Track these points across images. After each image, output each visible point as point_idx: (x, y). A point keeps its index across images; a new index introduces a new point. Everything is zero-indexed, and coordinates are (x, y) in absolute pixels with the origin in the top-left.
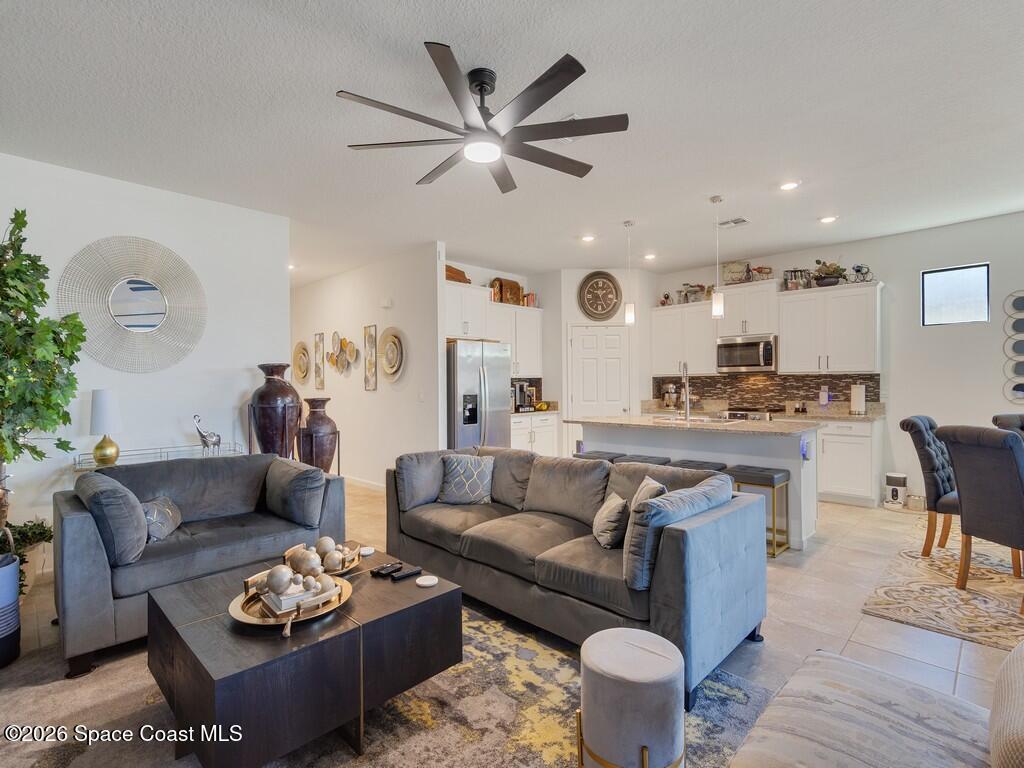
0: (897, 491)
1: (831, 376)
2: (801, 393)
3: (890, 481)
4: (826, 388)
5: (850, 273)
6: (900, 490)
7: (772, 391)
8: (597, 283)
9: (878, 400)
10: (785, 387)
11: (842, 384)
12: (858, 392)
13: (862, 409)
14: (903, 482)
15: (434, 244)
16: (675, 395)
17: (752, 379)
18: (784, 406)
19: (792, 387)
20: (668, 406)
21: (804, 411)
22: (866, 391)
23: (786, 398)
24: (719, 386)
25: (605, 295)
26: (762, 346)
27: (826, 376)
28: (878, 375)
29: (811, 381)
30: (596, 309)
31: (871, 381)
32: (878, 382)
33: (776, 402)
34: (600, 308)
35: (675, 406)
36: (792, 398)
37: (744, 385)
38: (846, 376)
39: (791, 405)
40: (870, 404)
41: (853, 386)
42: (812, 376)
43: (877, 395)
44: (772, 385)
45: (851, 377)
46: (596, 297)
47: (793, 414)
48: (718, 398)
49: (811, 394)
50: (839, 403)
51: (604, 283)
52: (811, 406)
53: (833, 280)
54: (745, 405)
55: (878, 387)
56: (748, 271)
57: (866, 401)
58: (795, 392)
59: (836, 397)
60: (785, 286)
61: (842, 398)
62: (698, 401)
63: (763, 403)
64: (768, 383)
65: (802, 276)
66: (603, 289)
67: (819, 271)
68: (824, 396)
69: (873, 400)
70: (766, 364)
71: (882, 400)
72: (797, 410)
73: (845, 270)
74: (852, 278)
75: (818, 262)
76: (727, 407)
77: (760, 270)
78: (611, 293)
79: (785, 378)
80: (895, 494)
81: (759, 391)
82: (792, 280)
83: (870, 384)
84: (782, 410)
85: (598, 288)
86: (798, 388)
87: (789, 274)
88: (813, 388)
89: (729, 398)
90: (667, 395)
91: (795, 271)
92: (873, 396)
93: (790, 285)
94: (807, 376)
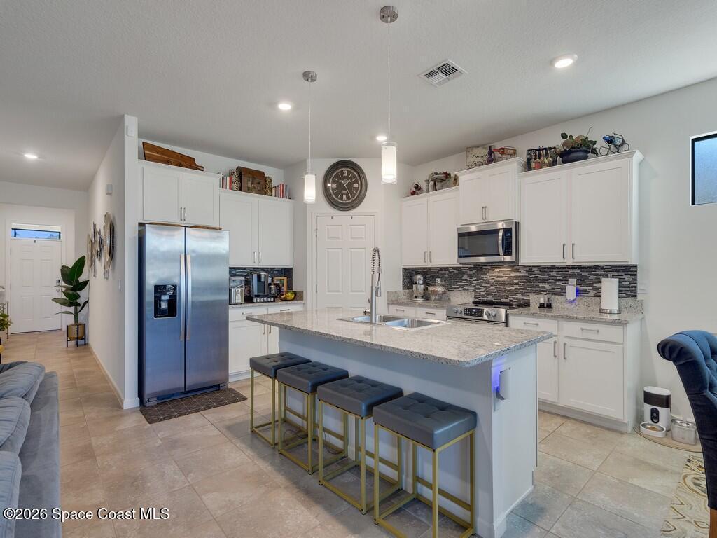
0: (657, 412)
1: (580, 267)
2: (547, 286)
3: (649, 398)
4: (573, 281)
5: (601, 145)
6: (663, 411)
7: (517, 284)
8: (342, 172)
9: (635, 296)
10: (529, 280)
11: (592, 277)
12: (610, 287)
13: (615, 307)
14: (665, 402)
15: (120, 119)
16: (422, 286)
17: (497, 270)
18: (529, 301)
19: (536, 279)
20: (416, 297)
21: (549, 306)
22: (620, 285)
23: (530, 293)
24: (465, 277)
25: (350, 185)
26: (501, 234)
27: (573, 267)
28: (635, 266)
29: (558, 273)
30: (341, 198)
31: (627, 274)
32: (634, 274)
33: (520, 296)
34: (345, 197)
35: (422, 297)
36: (537, 292)
37: (489, 277)
38: (597, 267)
39: (536, 300)
40: (624, 301)
41: (603, 279)
42: (558, 268)
43: (634, 290)
44: (516, 277)
45: (603, 268)
46: (340, 186)
47: (538, 310)
48: (465, 290)
49: (557, 288)
50: (589, 299)
51: (349, 172)
52: (557, 301)
53: (581, 154)
54: (490, 298)
55: (635, 281)
56: (491, 153)
57: (620, 297)
58: (541, 285)
59: (585, 291)
60: (528, 166)
61: (592, 293)
62: (444, 293)
63: (507, 297)
64: (513, 275)
65: (547, 153)
66: (347, 178)
67: (564, 144)
68: (571, 291)
69: (628, 297)
70: (505, 254)
71: (639, 297)
72: (542, 306)
73: (595, 143)
74: (604, 151)
75: (564, 136)
76: (472, 299)
77: (502, 151)
78: (356, 182)
79: (530, 269)
80: (655, 416)
81: (503, 283)
82: (536, 159)
83: (625, 277)
84: (527, 304)
85: (343, 178)
86: (543, 281)
87: (533, 154)
88: (559, 280)
89: (474, 291)
90: (414, 286)
91: (540, 150)
92: (629, 291)
93: (533, 165)
94: (553, 267)
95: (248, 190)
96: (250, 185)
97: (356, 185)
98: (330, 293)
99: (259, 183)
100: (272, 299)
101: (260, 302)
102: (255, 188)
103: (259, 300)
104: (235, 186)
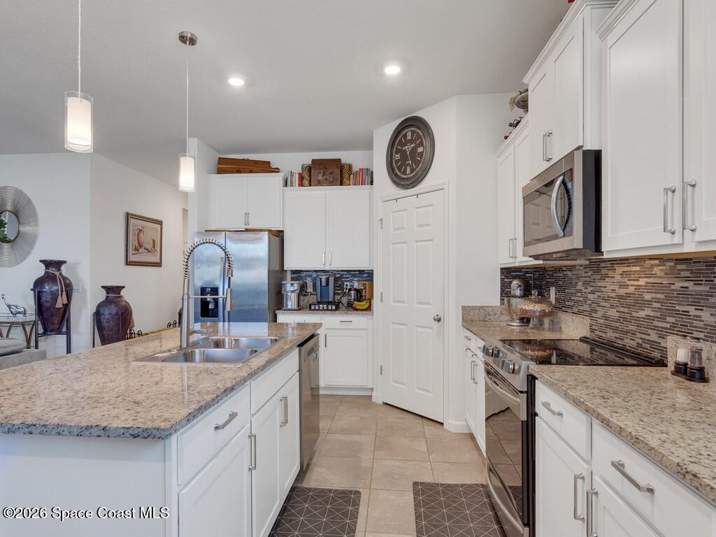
8: (405, 136)
25: (414, 151)
30: (405, 173)
34: (408, 170)
46: (404, 156)
51: (413, 133)
85: (406, 143)
95: (319, 183)
96: (320, 177)
97: (420, 150)
98: (396, 304)
99: (332, 173)
100: (334, 307)
101: (319, 310)
102: (326, 180)
103: (317, 308)
104: (306, 182)
